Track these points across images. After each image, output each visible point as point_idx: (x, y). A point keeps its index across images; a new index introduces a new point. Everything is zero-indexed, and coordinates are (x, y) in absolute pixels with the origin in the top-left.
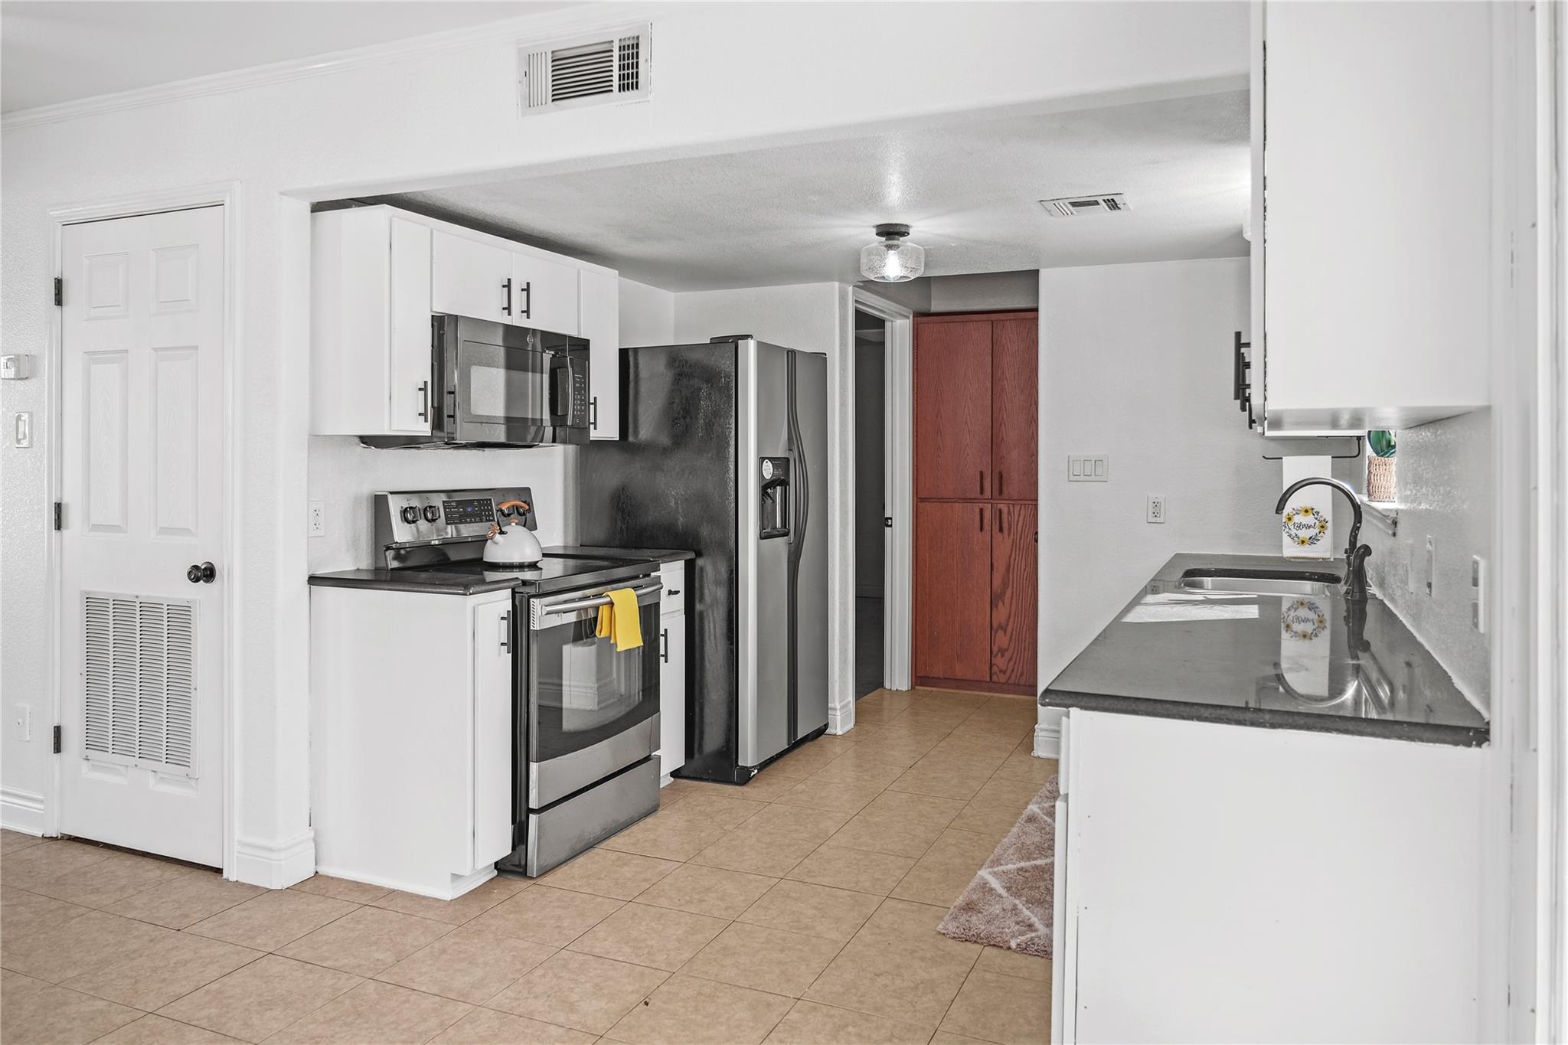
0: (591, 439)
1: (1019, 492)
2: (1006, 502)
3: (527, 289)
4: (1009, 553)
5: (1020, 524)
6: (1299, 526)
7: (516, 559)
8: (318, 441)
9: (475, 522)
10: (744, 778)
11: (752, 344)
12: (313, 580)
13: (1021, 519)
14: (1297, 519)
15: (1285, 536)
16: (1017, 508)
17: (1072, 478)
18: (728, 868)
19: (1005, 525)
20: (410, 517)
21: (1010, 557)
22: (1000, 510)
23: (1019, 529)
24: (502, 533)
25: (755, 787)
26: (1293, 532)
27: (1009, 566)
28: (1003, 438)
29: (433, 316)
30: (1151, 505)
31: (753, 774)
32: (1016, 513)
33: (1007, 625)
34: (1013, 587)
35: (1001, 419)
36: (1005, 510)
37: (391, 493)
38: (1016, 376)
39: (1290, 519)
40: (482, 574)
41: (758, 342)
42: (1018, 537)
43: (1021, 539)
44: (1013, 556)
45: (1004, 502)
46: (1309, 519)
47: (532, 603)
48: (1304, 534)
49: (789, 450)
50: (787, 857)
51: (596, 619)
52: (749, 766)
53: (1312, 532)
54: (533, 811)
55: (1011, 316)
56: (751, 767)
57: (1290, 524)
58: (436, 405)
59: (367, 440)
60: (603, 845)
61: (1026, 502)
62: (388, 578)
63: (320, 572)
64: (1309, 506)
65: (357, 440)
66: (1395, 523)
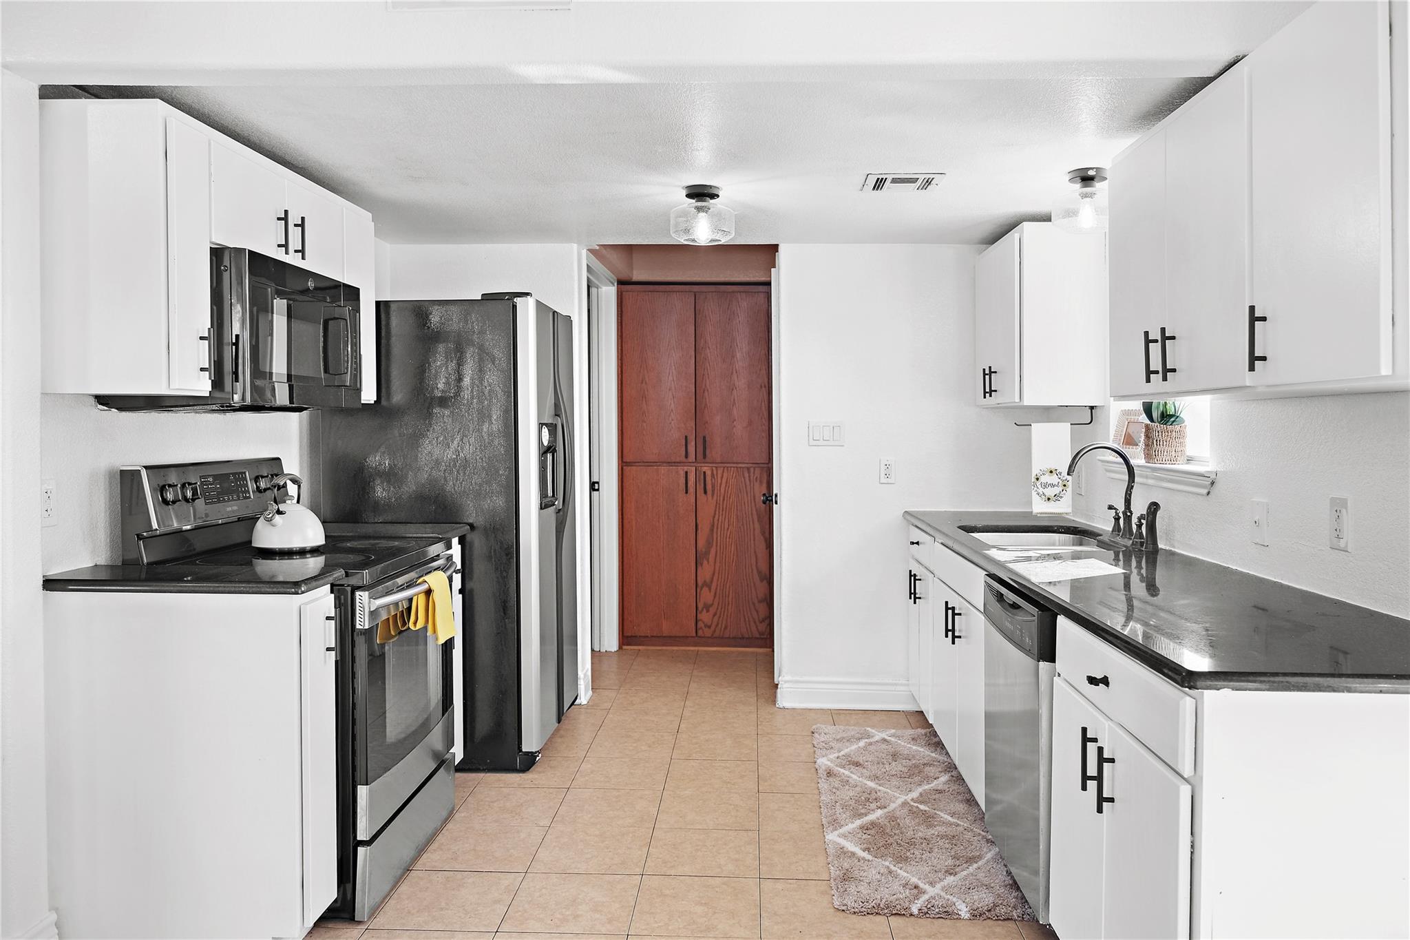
0: (362, 402)
1: (722, 455)
2: (710, 465)
3: (302, 225)
4: (713, 515)
5: (723, 485)
6: (1045, 486)
7: (296, 544)
8: (52, 400)
9: (233, 500)
10: (528, 762)
11: (531, 301)
12: (50, 584)
13: (724, 481)
14: (1043, 479)
15: (1034, 494)
16: (720, 472)
17: (812, 443)
18: (576, 871)
19: (709, 487)
20: (170, 496)
21: (714, 517)
22: (705, 473)
23: (722, 491)
24: (279, 512)
25: (540, 773)
26: (1041, 490)
27: (713, 526)
28: (706, 404)
29: (211, 248)
30: (883, 467)
31: (538, 758)
32: (719, 476)
33: (712, 582)
34: (717, 546)
35: (704, 385)
36: (709, 473)
37: (146, 467)
38: (718, 346)
39: (1037, 479)
40: (250, 564)
41: (537, 301)
42: (722, 499)
43: (724, 500)
44: (717, 516)
45: (706, 465)
46: (1054, 479)
47: (358, 597)
48: (1050, 492)
49: (556, 415)
50: (629, 848)
51: (409, 609)
52: (534, 751)
53: (1057, 490)
54: (363, 843)
55: (712, 288)
56: (536, 752)
57: (1038, 483)
58: (216, 359)
59: (103, 400)
60: (419, 866)
61: (728, 465)
62: (143, 576)
63: (55, 571)
64: (1053, 468)
65: (92, 400)
66: (1213, 483)
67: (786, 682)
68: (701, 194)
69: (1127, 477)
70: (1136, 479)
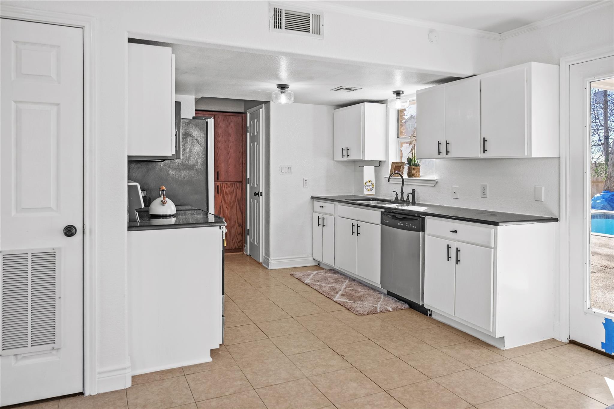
1: (224, 179)
2: (219, 182)
4: (221, 202)
5: (225, 191)
6: (368, 186)
13: (225, 189)
14: (367, 184)
15: (365, 188)
16: (224, 185)
17: (281, 173)
19: (219, 191)
21: (221, 203)
23: (225, 192)
26: (366, 187)
27: (221, 206)
28: (218, 159)
30: (304, 181)
32: (223, 187)
34: (222, 214)
35: (218, 152)
36: (219, 186)
38: (223, 136)
39: (366, 184)
42: (224, 195)
43: (225, 196)
44: (222, 202)
45: (218, 182)
46: (370, 184)
48: (369, 188)
53: (371, 187)
57: (366, 185)
61: (227, 182)
64: (370, 180)
66: (437, 183)
67: (272, 260)
68: (283, 87)
69: (402, 183)
70: (405, 183)
